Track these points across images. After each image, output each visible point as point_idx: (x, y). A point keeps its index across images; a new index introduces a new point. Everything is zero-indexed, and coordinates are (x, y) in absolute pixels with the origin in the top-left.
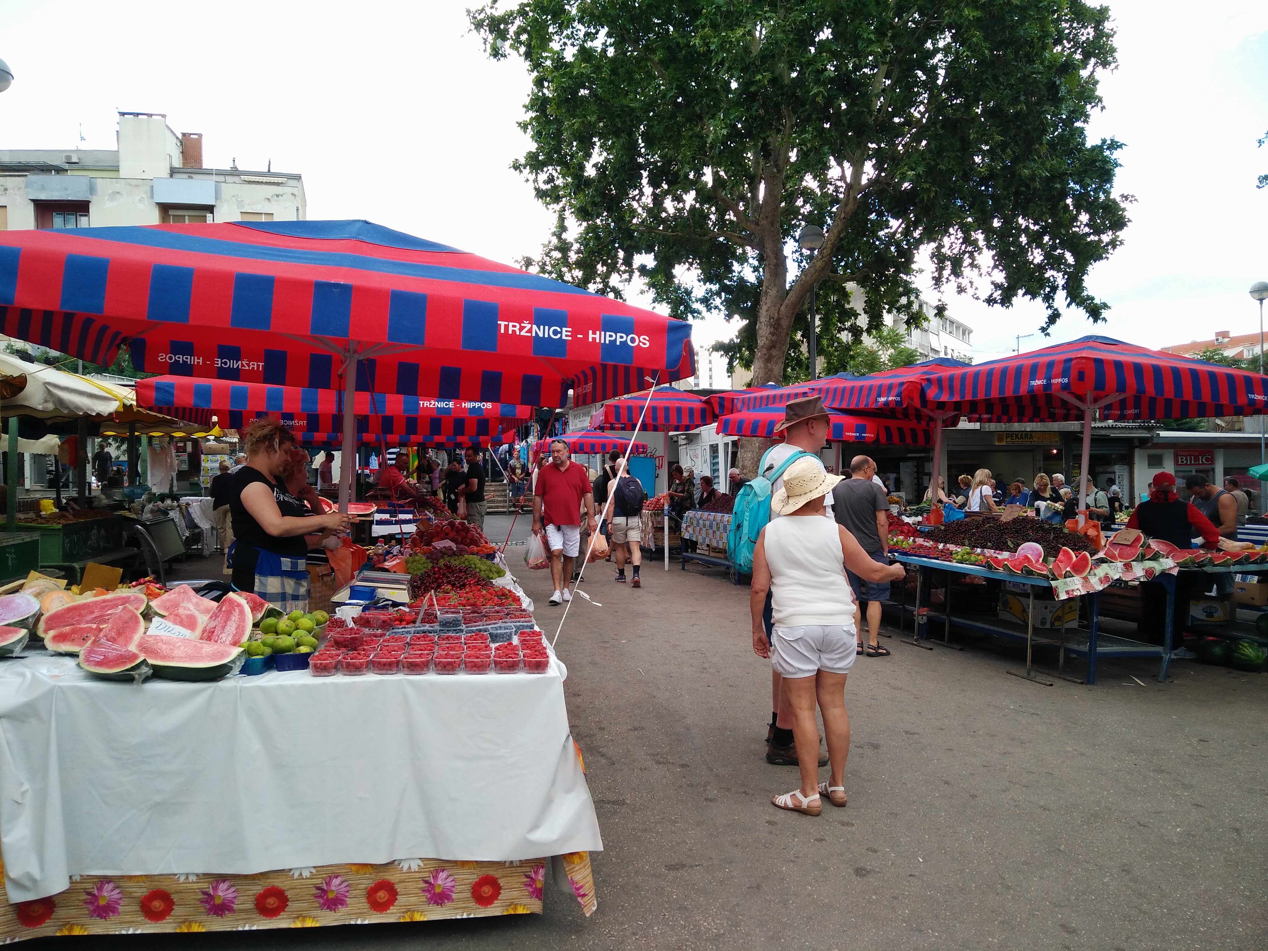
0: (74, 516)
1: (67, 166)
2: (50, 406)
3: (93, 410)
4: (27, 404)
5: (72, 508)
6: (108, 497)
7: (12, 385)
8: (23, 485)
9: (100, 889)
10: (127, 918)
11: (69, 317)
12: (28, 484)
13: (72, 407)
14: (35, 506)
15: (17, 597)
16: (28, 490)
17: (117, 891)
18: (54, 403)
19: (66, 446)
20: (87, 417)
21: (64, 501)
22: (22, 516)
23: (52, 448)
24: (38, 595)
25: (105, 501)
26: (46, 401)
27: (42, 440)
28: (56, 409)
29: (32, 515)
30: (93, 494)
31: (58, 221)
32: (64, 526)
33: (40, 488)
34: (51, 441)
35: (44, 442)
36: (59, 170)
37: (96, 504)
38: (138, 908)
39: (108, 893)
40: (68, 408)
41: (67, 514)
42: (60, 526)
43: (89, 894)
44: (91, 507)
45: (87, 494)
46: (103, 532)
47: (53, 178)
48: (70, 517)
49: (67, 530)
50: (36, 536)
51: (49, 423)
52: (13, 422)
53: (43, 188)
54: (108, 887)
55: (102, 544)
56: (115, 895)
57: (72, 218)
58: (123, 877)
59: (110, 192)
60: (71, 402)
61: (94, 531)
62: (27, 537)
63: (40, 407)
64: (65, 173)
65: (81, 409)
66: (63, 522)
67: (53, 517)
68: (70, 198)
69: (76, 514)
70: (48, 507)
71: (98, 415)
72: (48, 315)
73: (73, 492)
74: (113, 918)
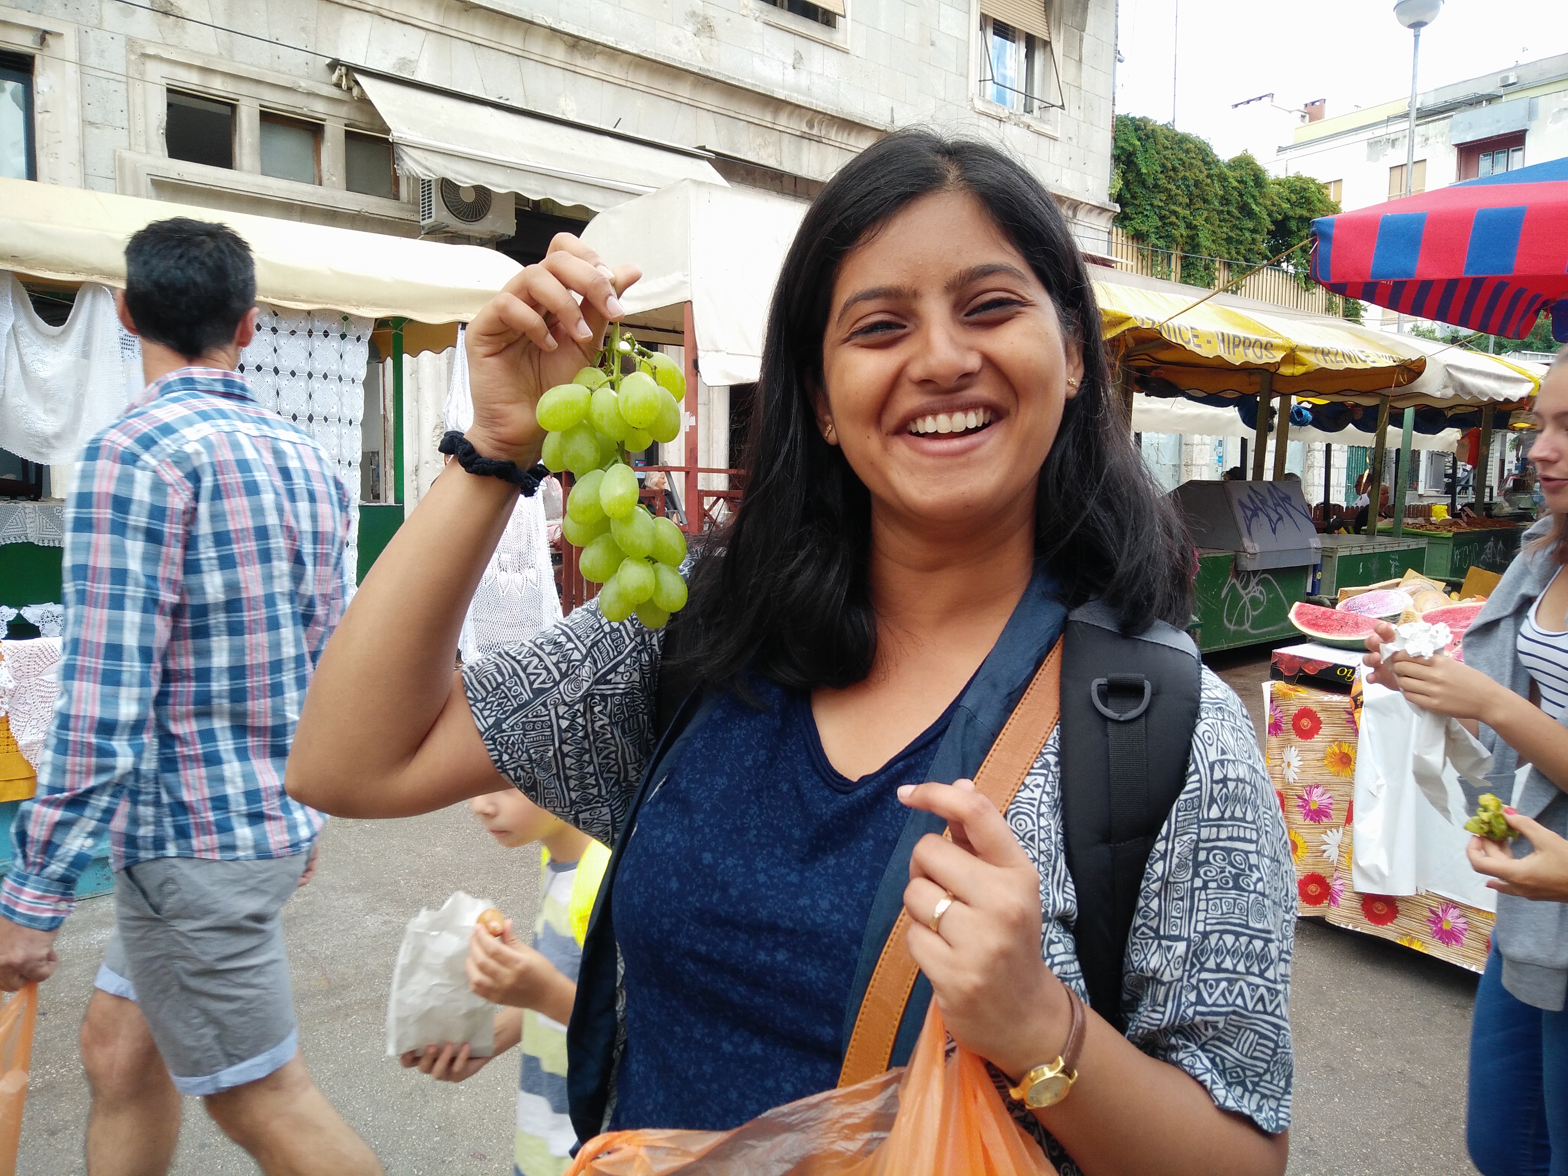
0: (1468, 524)
1: (1502, 91)
2: (1450, 392)
3: (1500, 395)
4: (1424, 390)
5: (1467, 515)
6: (1511, 503)
7: (1410, 370)
8: (1416, 489)
9: (1445, 911)
10: (1471, 953)
11: (1477, 283)
12: (1421, 490)
13: (1475, 393)
14: (1425, 512)
15: (1392, 592)
16: (1421, 496)
17: (1463, 920)
18: (1454, 388)
19: (1466, 441)
20: (1493, 404)
21: (1459, 507)
22: (1410, 521)
23: (1451, 444)
24: (1413, 594)
25: (1507, 509)
26: (1445, 387)
27: (1440, 434)
28: (1456, 395)
29: (1421, 520)
30: (1494, 500)
31: (1485, 164)
32: (1455, 534)
33: (1435, 494)
34: (1451, 436)
35: (1442, 438)
36: (1491, 99)
37: (1495, 511)
38: (1483, 947)
39: (1452, 920)
40: (1470, 393)
41: (1460, 521)
42: (1450, 535)
43: (1433, 912)
44: (1489, 516)
45: (1487, 499)
46: (1500, 545)
47: (1485, 110)
48: (1464, 525)
49: (1459, 540)
50: (1422, 543)
51: (1450, 414)
52: (1409, 414)
53: (1470, 126)
54: (1453, 913)
55: (1498, 559)
56: (1460, 923)
57: (1502, 157)
58: (1471, 908)
59: (1555, 110)
60: (1474, 386)
61: (1491, 544)
62: (1413, 544)
63: (1438, 394)
64: (1499, 101)
65: (1486, 395)
66: (1454, 529)
67: (1444, 524)
68: (1502, 132)
69: (1470, 522)
70: (1440, 512)
71: (1507, 401)
72: (1452, 285)
73: (1471, 498)
74: (1455, 946)
